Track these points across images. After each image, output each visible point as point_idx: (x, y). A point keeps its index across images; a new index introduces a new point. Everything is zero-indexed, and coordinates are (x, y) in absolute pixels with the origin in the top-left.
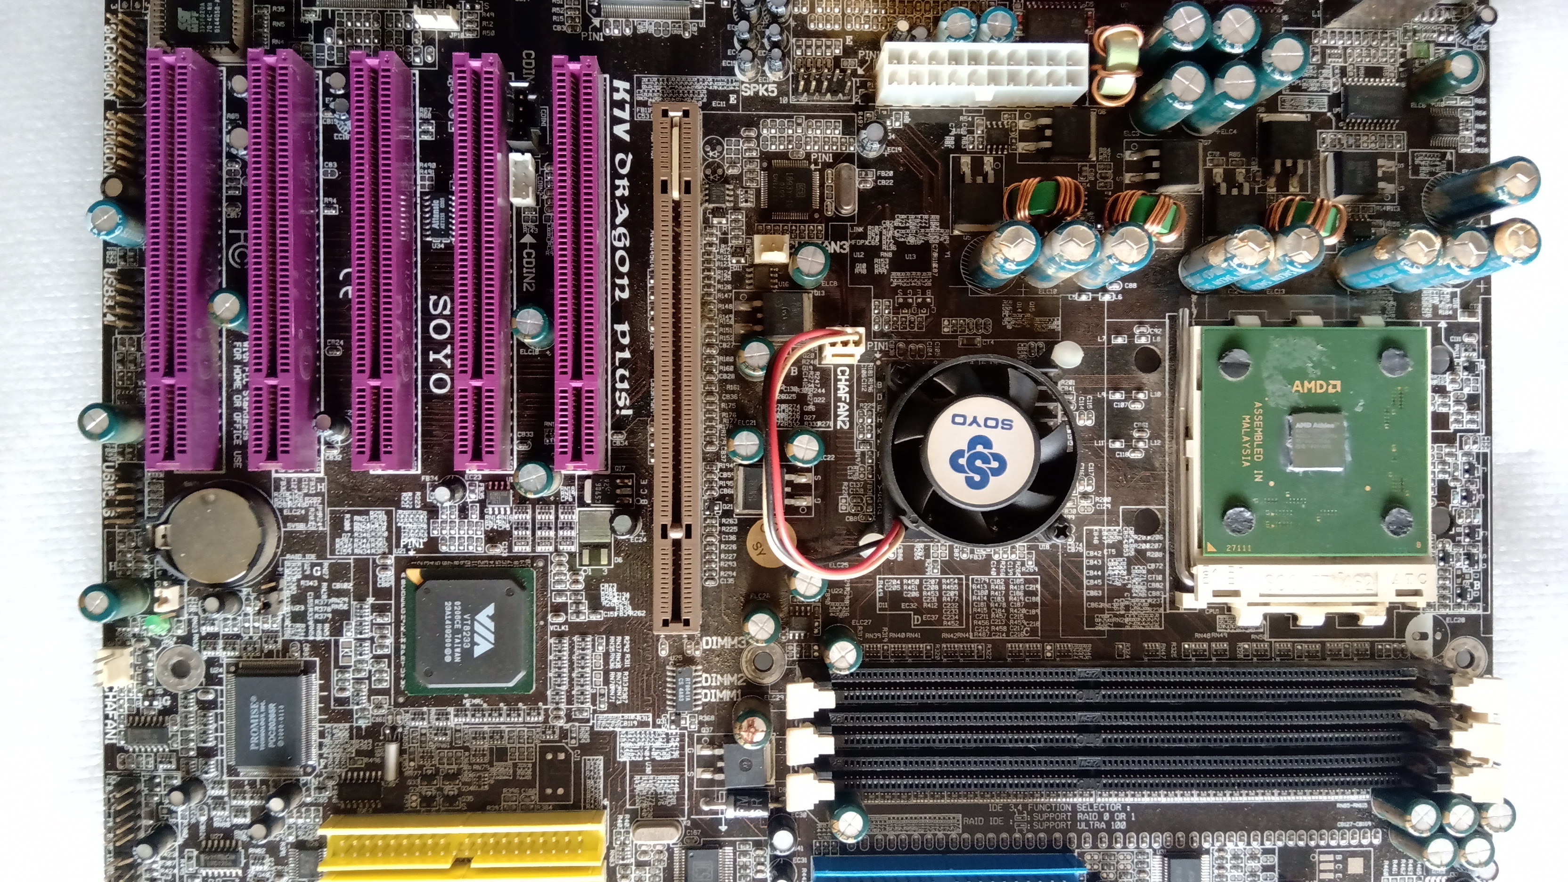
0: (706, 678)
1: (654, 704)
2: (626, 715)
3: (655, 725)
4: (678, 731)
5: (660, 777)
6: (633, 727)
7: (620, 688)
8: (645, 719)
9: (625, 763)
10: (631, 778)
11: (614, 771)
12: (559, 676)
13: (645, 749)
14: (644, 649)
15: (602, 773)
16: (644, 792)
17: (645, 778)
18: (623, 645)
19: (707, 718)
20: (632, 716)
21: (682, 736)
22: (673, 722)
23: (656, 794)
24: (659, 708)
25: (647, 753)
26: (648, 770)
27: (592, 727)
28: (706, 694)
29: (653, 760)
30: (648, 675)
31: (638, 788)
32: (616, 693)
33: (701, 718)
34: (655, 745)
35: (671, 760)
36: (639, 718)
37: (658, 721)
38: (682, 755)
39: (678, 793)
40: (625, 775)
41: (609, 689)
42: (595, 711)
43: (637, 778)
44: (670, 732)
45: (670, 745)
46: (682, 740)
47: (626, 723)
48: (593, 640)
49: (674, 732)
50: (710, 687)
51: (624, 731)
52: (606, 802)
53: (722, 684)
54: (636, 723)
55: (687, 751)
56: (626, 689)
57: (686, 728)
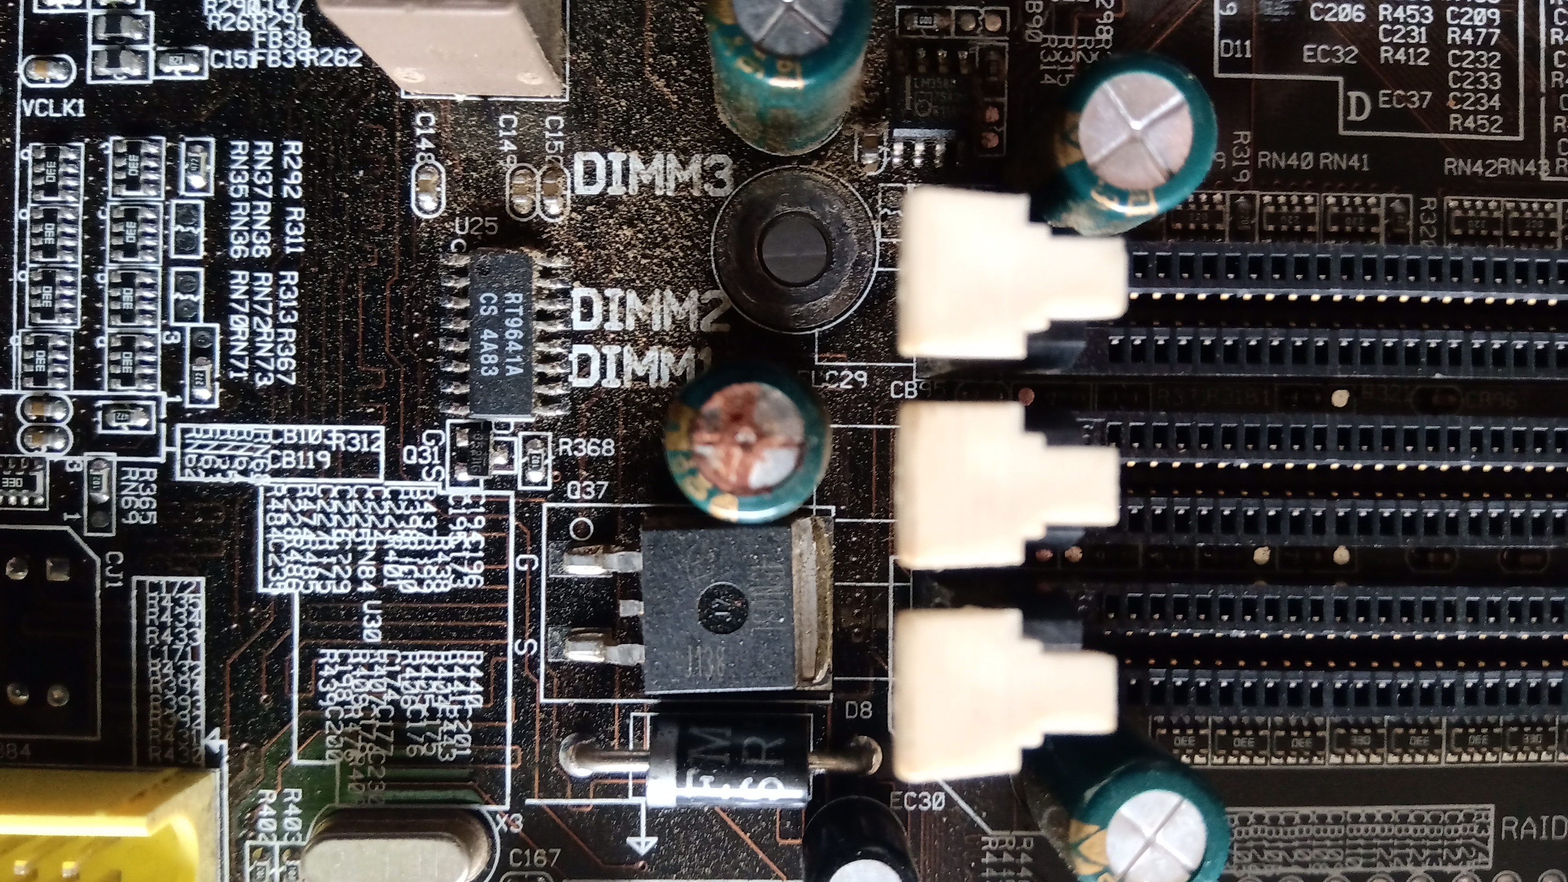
0: (587, 303)
1: (392, 389)
2: (291, 431)
3: (395, 470)
4: (480, 491)
5: (416, 656)
6: (317, 471)
7: (267, 328)
8: (360, 445)
9: (284, 602)
10: (309, 656)
11: (246, 631)
12: (48, 279)
13: (358, 555)
14: (354, 190)
15: (201, 635)
16: (356, 710)
17: (358, 656)
18: (280, 173)
19: (587, 448)
20: (314, 432)
21: (498, 507)
22: (462, 457)
23: (400, 712)
24: (411, 406)
25: (367, 568)
26: (372, 631)
27: (166, 470)
28: (585, 361)
29: (388, 595)
30: (373, 284)
31: (334, 693)
32: (252, 348)
33: (566, 445)
34: (395, 541)
35: (455, 594)
36: (337, 440)
37: (409, 456)
38: (495, 577)
39: (477, 716)
40: (287, 647)
41: (227, 333)
42: (176, 413)
43: (330, 655)
44: (452, 492)
45: (452, 541)
46: (495, 525)
47: (288, 459)
48: (173, 154)
49: (467, 493)
50: (597, 337)
51: (283, 485)
52: (217, 742)
53: (643, 326)
54: (326, 458)
55: (512, 563)
56: (289, 335)
57: (509, 482)
